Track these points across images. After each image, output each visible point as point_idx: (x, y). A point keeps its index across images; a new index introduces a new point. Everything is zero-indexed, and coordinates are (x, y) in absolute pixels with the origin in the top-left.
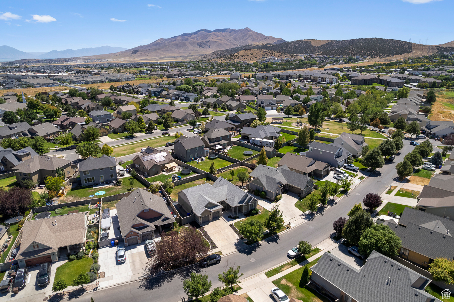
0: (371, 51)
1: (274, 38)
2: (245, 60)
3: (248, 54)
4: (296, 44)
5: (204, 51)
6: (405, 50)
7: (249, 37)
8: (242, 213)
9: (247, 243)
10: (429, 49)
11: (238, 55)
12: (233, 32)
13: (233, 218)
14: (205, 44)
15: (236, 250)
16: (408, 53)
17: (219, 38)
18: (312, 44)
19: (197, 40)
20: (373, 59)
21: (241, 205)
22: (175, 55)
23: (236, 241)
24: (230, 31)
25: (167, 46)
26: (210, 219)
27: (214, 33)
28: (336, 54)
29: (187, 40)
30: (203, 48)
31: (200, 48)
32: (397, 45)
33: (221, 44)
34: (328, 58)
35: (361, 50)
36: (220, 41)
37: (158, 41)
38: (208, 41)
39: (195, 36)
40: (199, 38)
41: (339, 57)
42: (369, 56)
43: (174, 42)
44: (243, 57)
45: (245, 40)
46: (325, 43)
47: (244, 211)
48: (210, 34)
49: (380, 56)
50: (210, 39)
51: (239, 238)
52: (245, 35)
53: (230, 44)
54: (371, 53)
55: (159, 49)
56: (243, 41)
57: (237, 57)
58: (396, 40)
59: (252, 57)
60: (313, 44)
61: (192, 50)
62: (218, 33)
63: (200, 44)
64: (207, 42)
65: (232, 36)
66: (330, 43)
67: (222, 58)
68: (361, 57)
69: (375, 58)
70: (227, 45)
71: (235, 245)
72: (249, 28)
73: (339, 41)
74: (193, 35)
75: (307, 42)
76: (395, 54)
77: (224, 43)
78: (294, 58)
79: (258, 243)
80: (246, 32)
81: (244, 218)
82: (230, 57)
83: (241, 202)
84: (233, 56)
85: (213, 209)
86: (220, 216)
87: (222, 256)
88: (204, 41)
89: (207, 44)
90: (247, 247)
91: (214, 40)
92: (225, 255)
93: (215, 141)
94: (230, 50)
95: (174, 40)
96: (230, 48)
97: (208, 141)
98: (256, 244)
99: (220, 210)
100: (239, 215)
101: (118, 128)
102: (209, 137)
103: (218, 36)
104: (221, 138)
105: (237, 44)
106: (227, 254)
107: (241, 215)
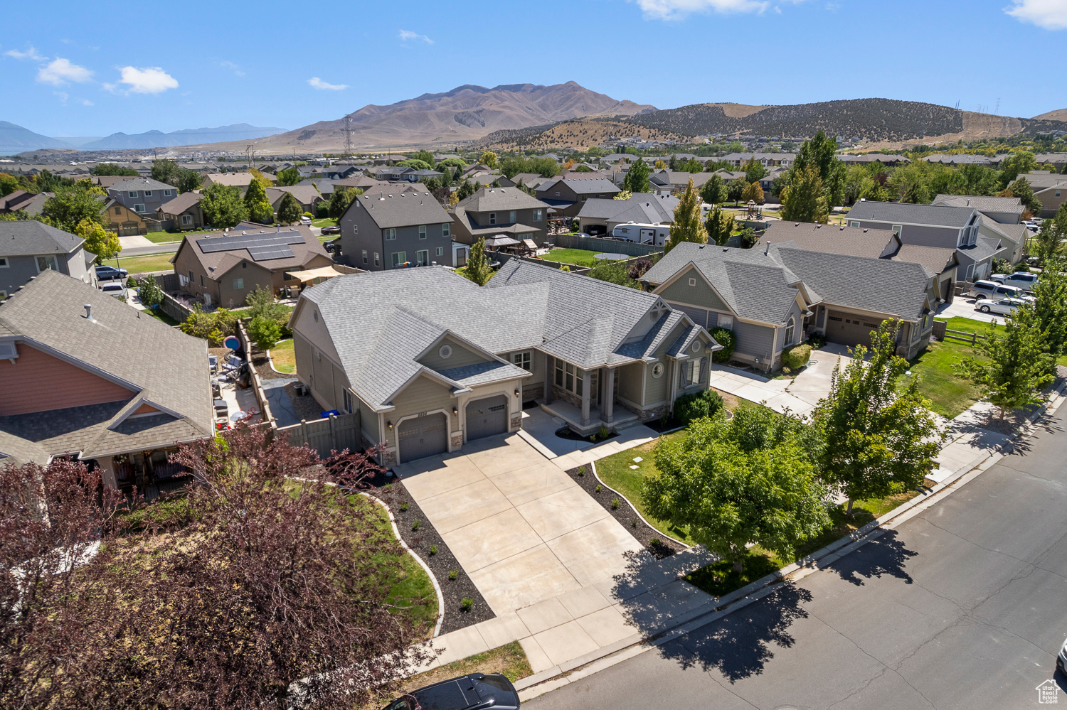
0: (870, 125)
1: (634, 105)
2: (569, 144)
3: (575, 133)
4: (688, 112)
5: (470, 134)
6: (948, 125)
7: (576, 103)
8: (635, 411)
9: (701, 580)
10: (1005, 124)
11: (552, 135)
12: (538, 92)
13: (587, 439)
14: (473, 117)
15: (634, 633)
16: (957, 132)
17: (506, 103)
18: (725, 113)
19: (454, 109)
20: (875, 144)
21: (628, 360)
22: (403, 142)
23: (621, 567)
24: (531, 89)
25: (383, 120)
26: (451, 435)
27: (493, 92)
28: (785, 132)
29: (432, 108)
30: (469, 126)
31: (462, 125)
32: (928, 114)
33: (510, 119)
34: (768, 141)
35: (845, 125)
36: (508, 111)
37: (362, 111)
38: (481, 111)
39: (450, 99)
40: (459, 103)
41: (793, 139)
42: (864, 138)
43: (399, 113)
44: (564, 138)
45: (567, 109)
46: (757, 112)
47: (648, 400)
48: (485, 95)
49: (890, 138)
50: (485, 106)
51: (636, 547)
52: (568, 98)
53: (531, 118)
54: (869, 131)
55: (364, 128)
56: (562, 111)
57: (550, 139)
58: (925, 104)
59: (585, 139)
60: (728, 113)
61: (443, 132)
62: (503, 93)
63: (460, 117)
64: (479, 112)
65: (536, 99)
66: (768, 111)
67: (513, 142)
68: (846, 140)
69: (879, 141)
70: (524, 119)
71: (623, 592)
72: (575, 83)
73: (789, 108)
74: (446, 98)
75: (714, 108)
76: (927, 135)
77: (518, 116)
78: (687, 141)
79: (780, 580)
80: (569, 92)
81: (651, 439)
82: (533, 140)
83: (628, 349)
84: (538, 138)
85: (472, 377)
86: (514, 429)
87: (531, 686)
88: (471, 110)
89: (478, 117)
90: (709, 609)
91: (494, 108)
92: (548, 680)
93: (493, 221)
94: (530, 129)
95: (401, 110)
96: (532, 126)
97: (465, 221)
98: (769, 584)
99: (509, 391)
100: (616, 423)
101: (182, 214)
102: (470, 210)
103: (503, 101)
104: (512, 215)
105: (549, 118)
106: (565, 673)
107: (631, 424)
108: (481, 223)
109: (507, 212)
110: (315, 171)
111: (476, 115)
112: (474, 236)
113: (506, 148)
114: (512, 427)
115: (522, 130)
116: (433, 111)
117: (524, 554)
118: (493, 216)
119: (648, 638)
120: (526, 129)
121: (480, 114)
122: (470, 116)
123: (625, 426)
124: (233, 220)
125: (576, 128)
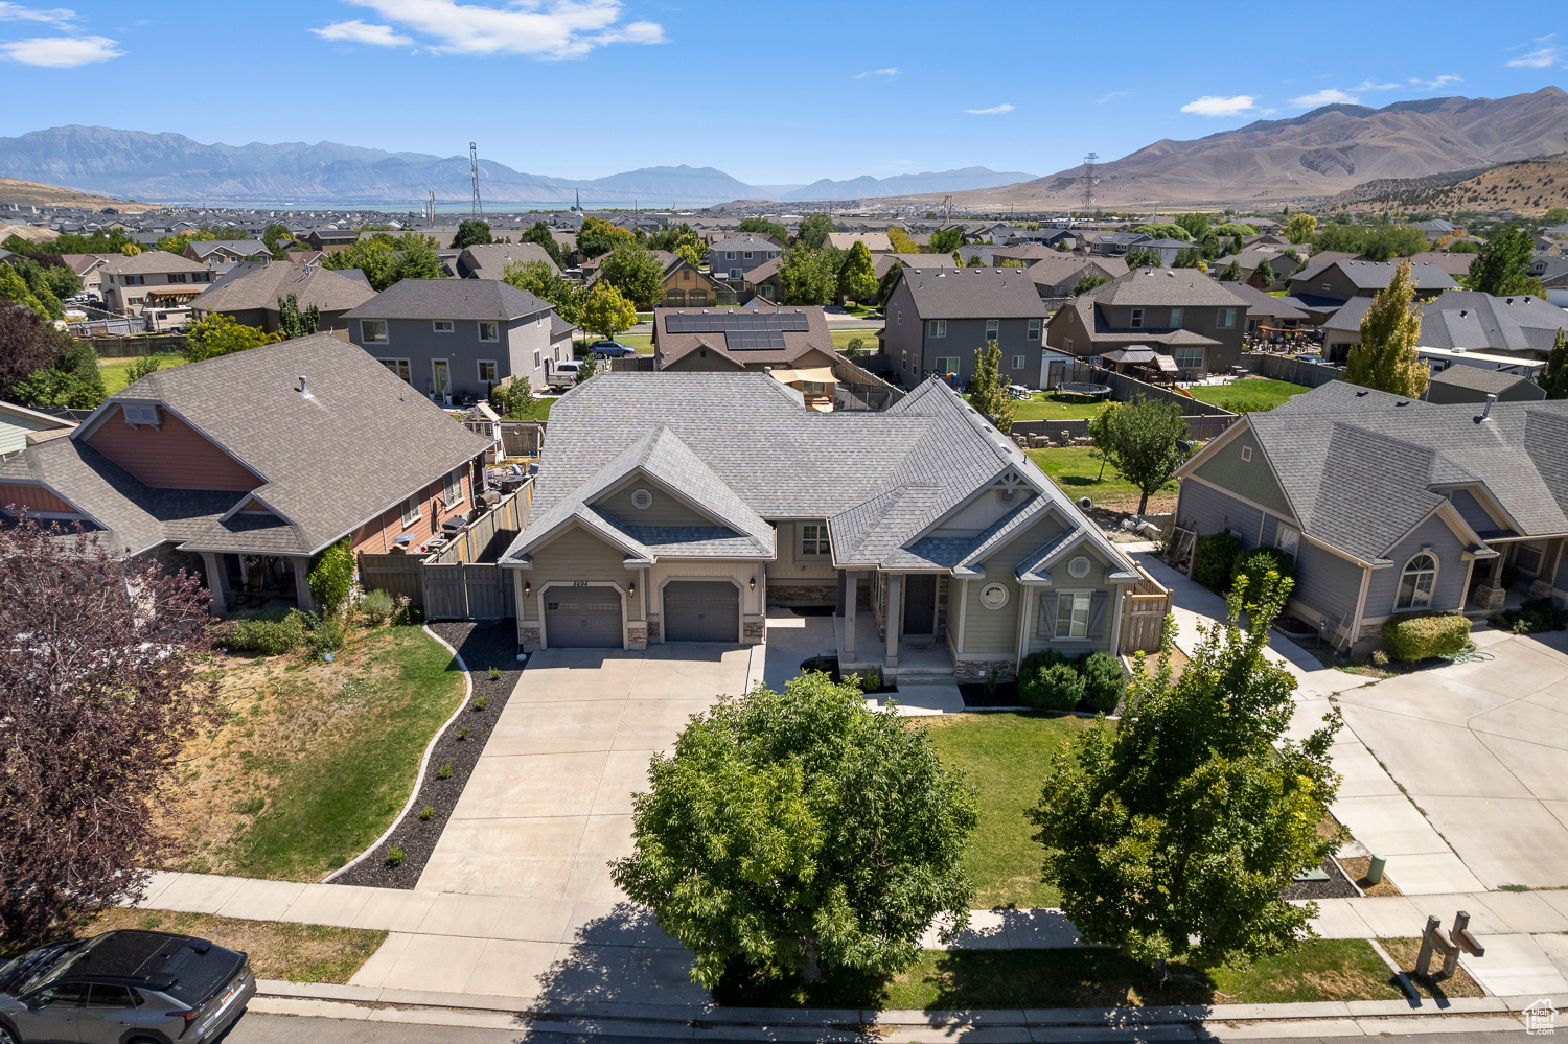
2: (1508, 204)
3: (1526, 183)
5: (1322, 187)
7: (1551, 126)
11: (1475, 187)
12: (1472, 111)
14: (1335, 158)
17: (1403, 133)
19: (1304, 145)
21: (927, 565)
22: (1205, 198)
24: (1460, 106)
25: (1180, 164)
26: (627, 625)
27: (1382, 115)
29: (1265, 143)
30: (1324, 173)
31: (1311, 172)
33: (1403, 160)
36: (1403, 148)
37: (1150, 150)
38: (1350, 148)
39: (1299, 129)
40: (1313, 135)
43: (1207, 153)
44: (1500, 194)
45: (1529, 139)
47: (968, 645)
48: (1366, 120)
50: (1361, 139)
52: (1535, 120)
53: (1447, 157)
55: (1148, 175)
56: (1517, 144)
57: (1469, 194)
59: (1547, 195)
61: (1276, 182)
62: (1401, 116)
63: (1311, 159)
64: (1344, 150)
65: (1466, 124)
67: (1395, 199)
70: (1431, 159)
72: (1558, 91)
74: (1292, 127)
77: (1421, 154)
79: (859, 1027)
80: (1542, 105)
81: (940, 712)
82: (1433, 198)
83: (937, 547)
84: (1446, 194)
85: (676, 545)
86: (749, 640)
87: (324, 999)
88: (1333, 147)
89: (1345, 158)
90: (679, 1017)
91: (1378, 142)
92: (351, 1001)
93: (1136, 323)
94: (1440, 177)
95: (1213, 147)
96: (1445, 171)
97: (1088, 320)
98: (833, 1026)
99: (741, 578)
100: (901, 670)
101: (760, 284)
102: (1101, 301)
103: (1397, 128)
104: (1176, 315)
105: (1484, 156)
106: (381, 1003)
107: (931, 679)
108: (1114, 321)
109: (1167, 310)
110: (1013, 235)
111: (1340, 154)
112: (1094, 343)
113: (1377, 210)
114: (745, 636)
115: (1422, 179)
116: (1266, 149)
117: (544, 821)
118: (1137, 314)
119: (538, 1014)
120: (1430, 177)
121: (1349, 153)
122: (1329, 156)
123: (917, 678)
124: (813, 296)
125: (1529, 175)
